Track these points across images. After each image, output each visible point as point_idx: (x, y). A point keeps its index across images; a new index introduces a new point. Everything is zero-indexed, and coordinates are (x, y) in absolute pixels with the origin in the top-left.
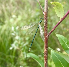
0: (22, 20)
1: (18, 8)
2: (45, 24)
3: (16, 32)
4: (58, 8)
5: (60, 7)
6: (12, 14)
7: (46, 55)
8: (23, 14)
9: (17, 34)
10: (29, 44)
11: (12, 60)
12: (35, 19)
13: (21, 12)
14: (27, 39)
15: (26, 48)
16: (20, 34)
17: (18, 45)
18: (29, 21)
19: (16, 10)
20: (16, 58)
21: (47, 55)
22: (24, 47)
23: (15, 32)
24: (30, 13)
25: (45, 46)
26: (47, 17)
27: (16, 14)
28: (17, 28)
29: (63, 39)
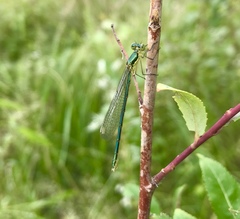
29: (219, 180)
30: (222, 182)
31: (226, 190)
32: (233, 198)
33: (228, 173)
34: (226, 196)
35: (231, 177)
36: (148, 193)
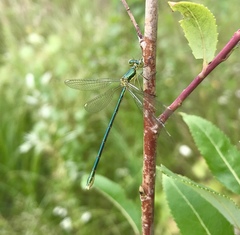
0: (62, 51)
2: (145, 81)
3: (42, 92)
5: (203, 21)
6: (28, 29)
7: (148, 198)
9: (45, 98)
11: (30, 187)
12: (107, 48)
13: (58, 25)
14: (80, 114)
15: (76, 145)
16: (56, 101)
17: (47, 138)
18: (87, 53)
19: (43, 18)
20: (43, 179)
21: (152, 196)
22: (69, 145)
23: (37, 93)
24: (89, 27)
25: (146, 165)
26: (153, 58)
28: (46, 79)
29: (207, 134)
30: (211, 135)
31: (216, 143)
32: (224, 150)
34: (217, 148)
35: (218, 130)
36: (154, 134)
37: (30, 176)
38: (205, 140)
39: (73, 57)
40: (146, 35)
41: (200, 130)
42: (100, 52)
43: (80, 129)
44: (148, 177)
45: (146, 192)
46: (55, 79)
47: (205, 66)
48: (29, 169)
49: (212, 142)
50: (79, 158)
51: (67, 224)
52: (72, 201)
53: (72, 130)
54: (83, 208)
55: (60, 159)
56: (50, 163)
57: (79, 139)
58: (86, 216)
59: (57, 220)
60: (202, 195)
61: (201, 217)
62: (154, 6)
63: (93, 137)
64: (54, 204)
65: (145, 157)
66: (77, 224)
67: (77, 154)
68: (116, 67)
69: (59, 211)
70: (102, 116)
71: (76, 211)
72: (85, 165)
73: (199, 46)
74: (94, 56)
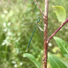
0: (14, 15)
1: (9, 3)
4: (59, 12)
5: (62, 11)
8: (14, 9)
10: (21, 39)
11: (5, 55)
13: (12, 7)
14: (19, 34)
15: (18, 43)
17: (10, 41)
19: (8, 6)
20: (9, 53)
25: (45, 52)
27: (7, 9)
28: (9, 24)
30: (62, 43)
32: (66, 47)
33: (63, 40)
36: (47, 43)
37: (5, 52)
38: (60, 44)
39: (17, 17)
40: (45, 15)
41: (59, 41)
42: (25, 16)
43: (19, 39)
44: (45, 55)
45: (45, 60)
46: (12, 24)
47: (62, 24)
48: (4, 50)
49: (62, 45)
50: (19, 47)
51: (16, 66)
52: (17, 60)
53: (17, 39)
54: (20, 61)
55: (14, 47)
56: (11, 48)
57: (19, 41)
58: (21, 64)
59: (13, 65)
60: (60, 60)
61: (59, 66)
62: (47, 7)
63: (23, 41)
64: (12, 60)
65: (45, 50)
66: (19, 66)
67: (18, 46)
68: (30, 20)
69: (14, 62)
70: (26, 35)
71: (18, 62)
72: (21, 49)
73: (60, 18)
74: (23, 16)
